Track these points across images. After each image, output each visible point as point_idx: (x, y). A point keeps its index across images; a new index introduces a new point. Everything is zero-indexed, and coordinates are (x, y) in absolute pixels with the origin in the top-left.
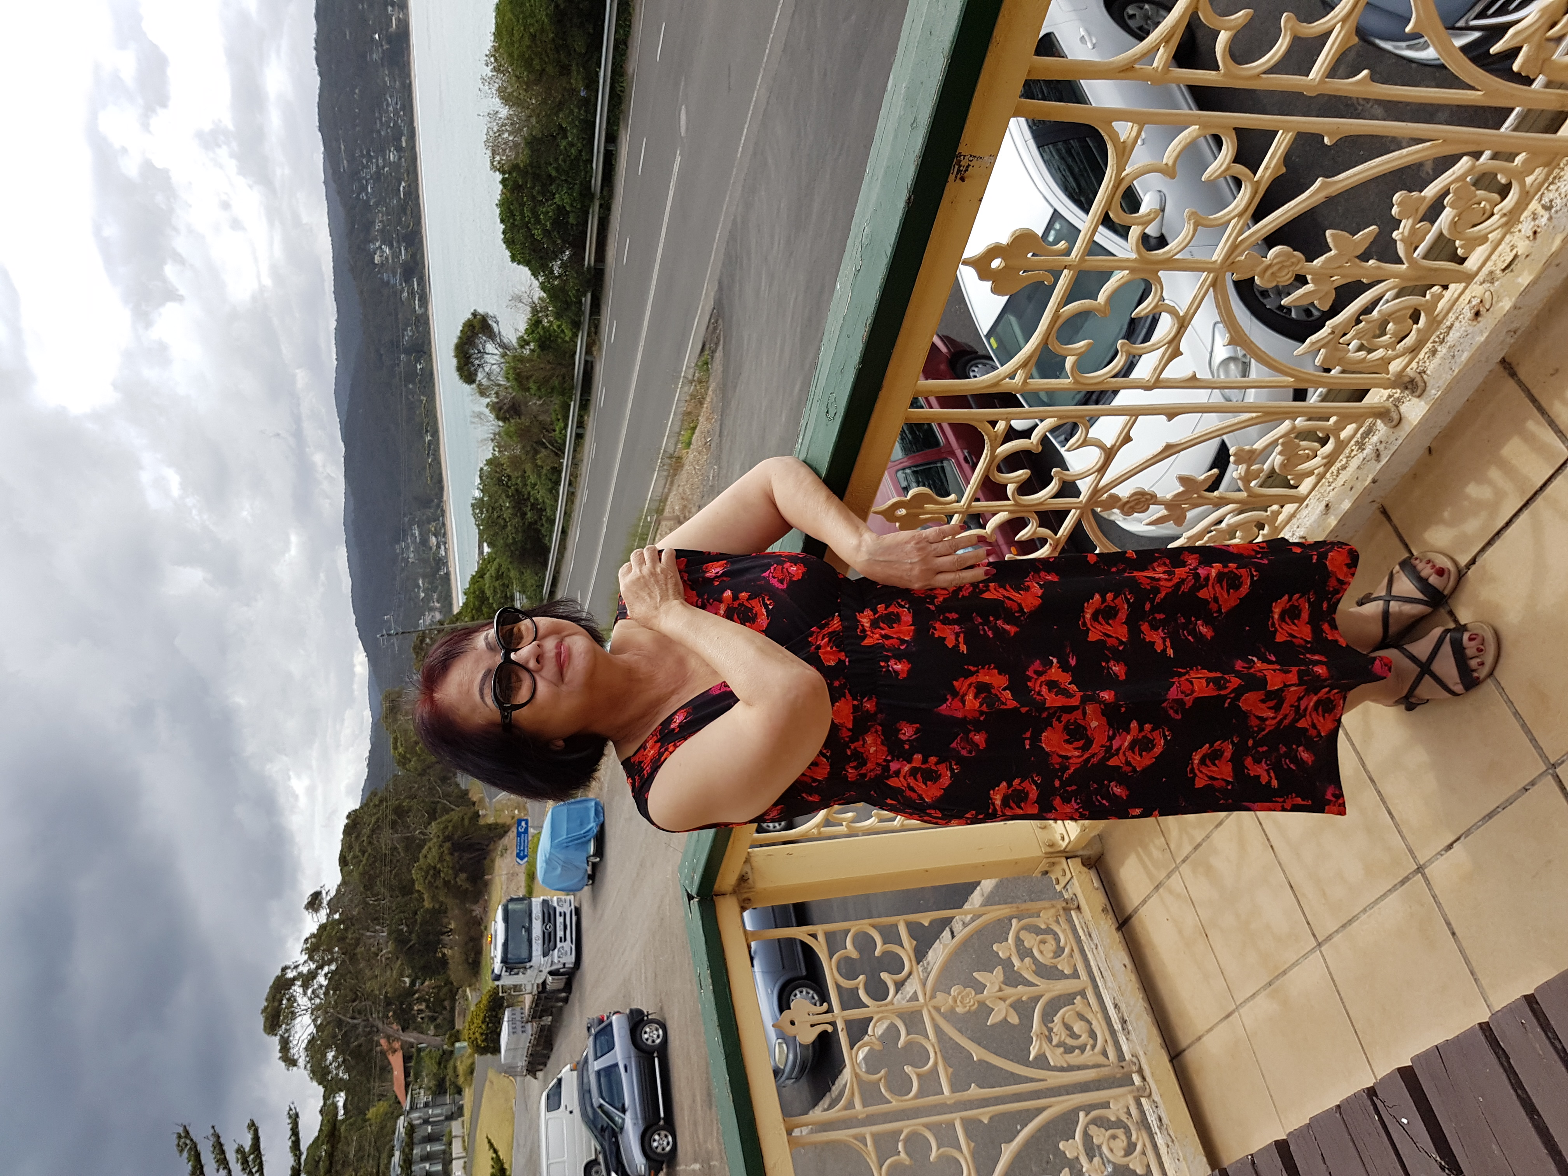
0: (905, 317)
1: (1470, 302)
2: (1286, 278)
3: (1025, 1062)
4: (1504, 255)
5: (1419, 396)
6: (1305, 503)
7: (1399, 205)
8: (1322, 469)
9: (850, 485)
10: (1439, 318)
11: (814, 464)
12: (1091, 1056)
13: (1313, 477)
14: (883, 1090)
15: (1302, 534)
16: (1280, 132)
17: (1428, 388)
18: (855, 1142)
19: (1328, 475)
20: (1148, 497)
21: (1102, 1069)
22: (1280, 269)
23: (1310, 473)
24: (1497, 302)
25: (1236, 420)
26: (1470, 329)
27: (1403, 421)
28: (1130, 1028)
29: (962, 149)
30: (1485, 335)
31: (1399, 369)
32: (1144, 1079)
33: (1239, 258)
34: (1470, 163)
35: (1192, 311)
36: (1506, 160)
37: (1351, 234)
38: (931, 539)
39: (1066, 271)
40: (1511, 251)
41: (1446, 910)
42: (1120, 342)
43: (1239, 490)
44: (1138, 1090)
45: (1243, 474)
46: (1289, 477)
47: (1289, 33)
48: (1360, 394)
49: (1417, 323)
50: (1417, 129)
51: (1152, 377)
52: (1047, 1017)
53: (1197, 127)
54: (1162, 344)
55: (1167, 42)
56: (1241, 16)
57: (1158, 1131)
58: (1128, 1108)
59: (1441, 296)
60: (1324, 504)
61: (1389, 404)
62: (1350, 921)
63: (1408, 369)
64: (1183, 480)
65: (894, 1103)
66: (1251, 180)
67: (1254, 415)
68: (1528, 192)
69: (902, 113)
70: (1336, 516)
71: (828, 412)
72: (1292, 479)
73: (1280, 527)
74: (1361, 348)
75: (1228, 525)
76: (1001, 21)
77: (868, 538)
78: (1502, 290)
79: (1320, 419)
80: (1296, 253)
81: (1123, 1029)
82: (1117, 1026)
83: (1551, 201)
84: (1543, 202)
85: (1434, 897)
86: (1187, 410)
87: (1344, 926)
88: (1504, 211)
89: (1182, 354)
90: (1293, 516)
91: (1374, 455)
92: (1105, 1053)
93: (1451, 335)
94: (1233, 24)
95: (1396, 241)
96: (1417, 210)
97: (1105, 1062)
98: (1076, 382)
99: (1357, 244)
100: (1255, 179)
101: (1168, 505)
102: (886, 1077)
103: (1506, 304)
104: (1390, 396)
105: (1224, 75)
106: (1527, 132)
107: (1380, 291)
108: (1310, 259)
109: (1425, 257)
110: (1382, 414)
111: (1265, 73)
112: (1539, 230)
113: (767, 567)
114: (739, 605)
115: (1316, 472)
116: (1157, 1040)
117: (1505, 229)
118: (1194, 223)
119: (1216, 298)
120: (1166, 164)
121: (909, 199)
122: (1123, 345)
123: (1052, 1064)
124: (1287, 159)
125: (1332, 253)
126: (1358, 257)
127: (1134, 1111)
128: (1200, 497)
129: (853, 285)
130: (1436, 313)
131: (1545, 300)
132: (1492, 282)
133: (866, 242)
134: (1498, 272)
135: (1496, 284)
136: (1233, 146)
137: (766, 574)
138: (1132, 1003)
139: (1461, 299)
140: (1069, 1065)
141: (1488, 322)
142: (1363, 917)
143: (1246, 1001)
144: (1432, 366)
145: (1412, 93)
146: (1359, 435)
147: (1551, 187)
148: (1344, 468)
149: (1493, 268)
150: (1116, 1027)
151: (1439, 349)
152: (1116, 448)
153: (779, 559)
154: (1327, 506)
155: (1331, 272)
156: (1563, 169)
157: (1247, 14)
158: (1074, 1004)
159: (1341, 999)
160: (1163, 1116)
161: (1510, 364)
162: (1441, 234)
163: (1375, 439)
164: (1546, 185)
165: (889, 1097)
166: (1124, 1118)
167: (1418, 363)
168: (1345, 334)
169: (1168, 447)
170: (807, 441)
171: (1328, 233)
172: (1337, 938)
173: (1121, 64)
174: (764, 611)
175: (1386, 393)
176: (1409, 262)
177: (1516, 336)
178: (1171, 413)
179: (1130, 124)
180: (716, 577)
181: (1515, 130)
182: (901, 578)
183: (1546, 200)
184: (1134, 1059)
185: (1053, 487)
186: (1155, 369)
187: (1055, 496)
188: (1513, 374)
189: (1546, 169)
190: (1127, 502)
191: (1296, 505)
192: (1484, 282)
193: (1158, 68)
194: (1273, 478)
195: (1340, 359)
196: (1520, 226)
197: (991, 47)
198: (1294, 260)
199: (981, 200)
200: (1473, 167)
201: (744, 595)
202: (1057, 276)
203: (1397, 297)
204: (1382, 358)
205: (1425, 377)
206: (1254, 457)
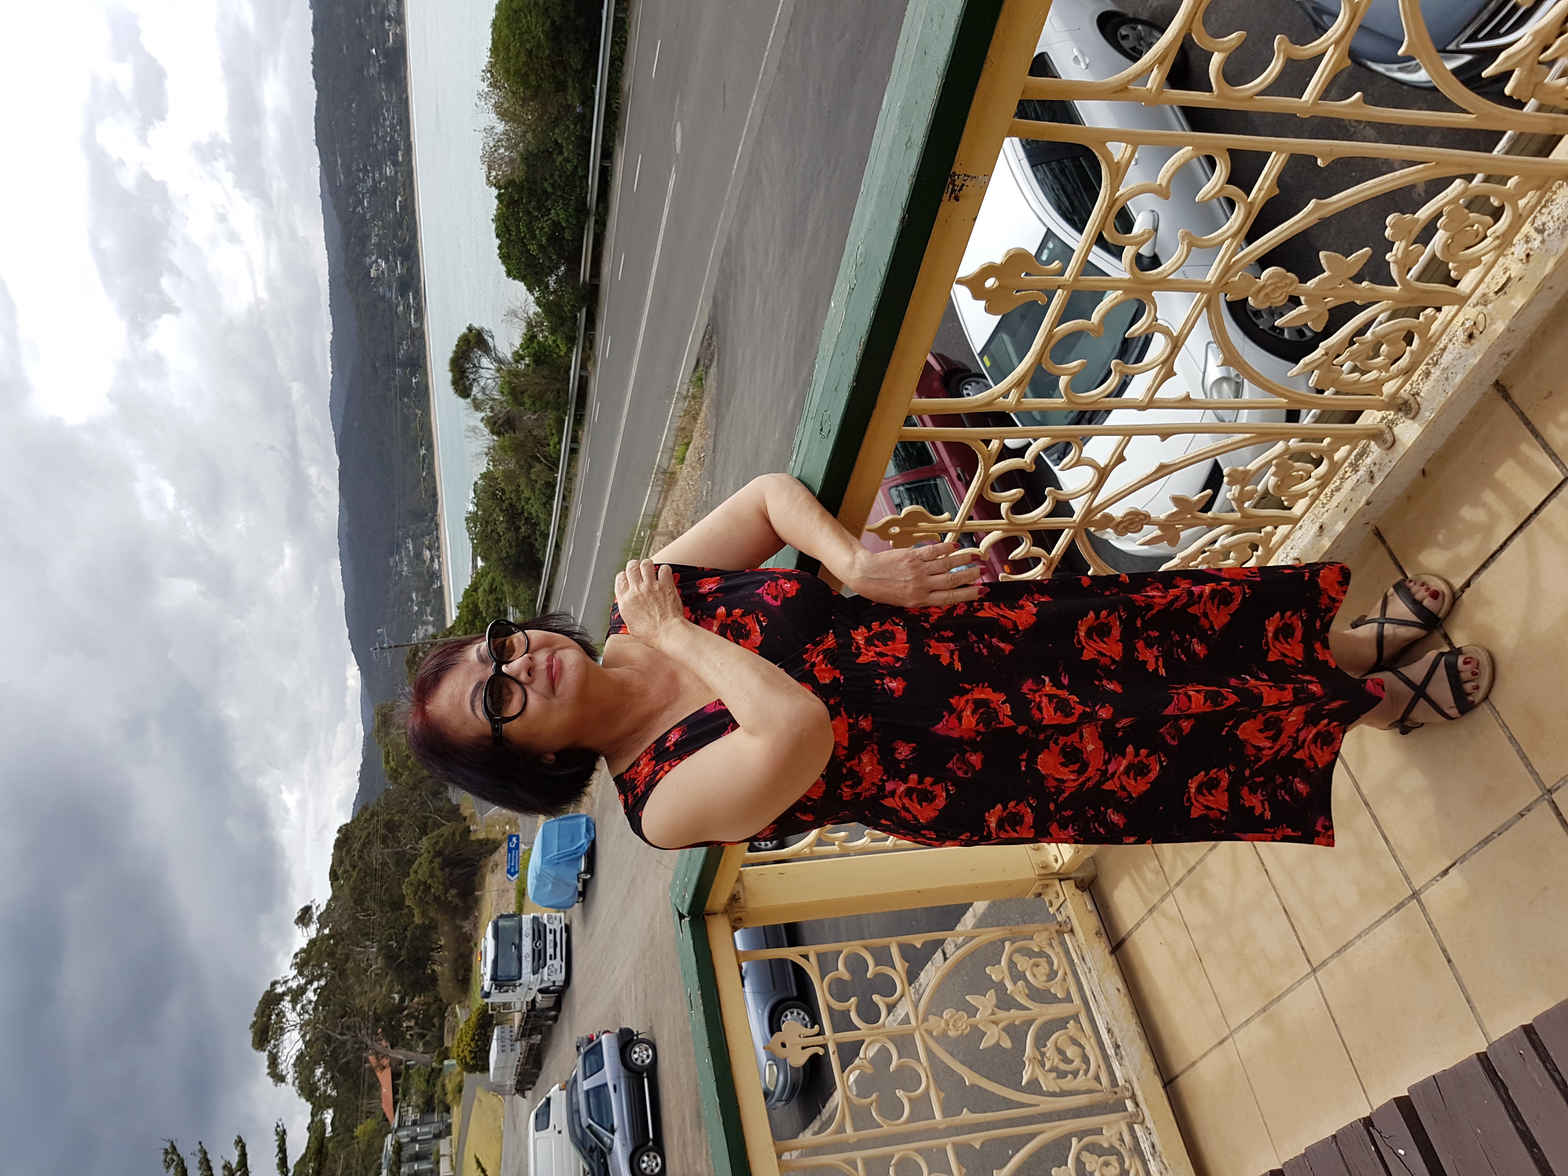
0: (899, 336)
1: (1463, 324)
2: (1279, 299)
3: (1016, 1085)
4: (1497, 277)
5: (1413, 418)
6: (1299, 524)
7: (1392, 227)
8: (1315, 490)
9: (843, 504)
10: (1432, 340)
11: (808, 481)
12: (1084, 1080)
13: (1307, 498)
14: (874, 1114)
15: (1295, 555)
16: (1274, 153)
17: (1422, 410)
18: (846, 1166)
19: (1322, 497)
20: (1142, 517)
21: (1095, 1094)
22: (1273, 291)
23: (1304, 495)
24: (1491, 324)
25: (1230, 441)
26: (1464, 352)
27: (1397, 443)
28: (1123, 1053)
29: (956, 168)
30: (1479, 357)
31: (1393, 390)
32: (1137, 1105)
33: (1232, 279)
34: (1463, 186)
35: (1185, 332)
36: (1498, 183)
37: (1343, 255)
38: (925, 557)
39: (1059, 291)
40: (1504, 273)
41: (1441, 936)
42: (1113, 362)
43: (1233, 510)
44: (1131, 1115)
45: (1236, 495)
46: (1283, 498)
47: (1282, 55)
48: (1353, 416)
49: (1411, 345)
50: (1410, 151)
51: (1145, 397)
52: (1040, 1041)
53: (1191, 148)
54: (1155, 364)
55: (1161, 63)
56: (1235, 38)
57: (1151, 1158)
58: (1121, 1134)
59: (1435, 318)
60: (1317, 525)
61: (1383, 426)
62: (1345, 947)
63: (1402, 391)
64: (1177, 500)
65: (885, 1127)
66: (1245, 202)
67: (1248, 436)
68: (1520, 215)
69: (897, 132)
70: (1330, 537)
71: (821, 430)
72: (1286, 500)
73: (1274, 549)
74: (1354, 370)
75: (1222, 546)
76: (995, 41)
77: (862, 555)
78: (1495, 313)
79: (1313, 441)
80: (1289, 274)
81: (1117, 1055)
82: (1111, 1051)
83: (1544, 224)
84: (1536, 225)
85: (1430, 923)
86: (1180, 430)
87: (1339, 952)
88: (1497, 234)
89: (1175, 374)
90: (1287, 537)
91: (1367, 477)
92: (1097, 1078)
93: (1444, 357)
94: (1226, 45)
95: (1389, 263)
96: (1410, 232)
97: (1099, 1087)
98: (1070, 401)
99: (1350, 266)
100: (1249, 200)
101: (1162, 525)
102: (877, 1101)
103: (1500, 327)
104: (1383, 418)
105: (1218, 96)
106: (1519, 155)
107: (1373, 313)
108: (1303, 281)
109: (1419, 279)
110: (1376, 435)
111: (1257, 95)
112: (1532, 253)
113: (762, 582)
114: (733, 621)
115: (1310, 493)
116: (1151, 1065)
117: (1498, 252)
118: (1188, 244)
119: (1209, 319)
120: (1160, 185)
121: (903, 218)
122: (1116, 365)
123: (1045, 1089)
124: (1280, 180)
125: (1326, 274)
126: (1351, 279)
127: (1127, 1138)
128: (1194, 517)
129: (847, 304)
130: (1430, 335)
131: (1538, 323)
132: (1485, 305)
133: (860, 261)
134: (1491, 294)
135: (1490, 306)
136: (1226, 167)
137: (759, 591)
138: (1125, 1029)
139: (1454, 322)
140: (1061, 1090)
141: (1482, 344)
142: (1359, 943)
143: (1241, 1026)
144: (1426, 388)
145: (1406, 116)
146: (1352, 457)
147: (1544, 210)
148: (1338, 489)
149: (1487, 291)
150: (1109, 1053)
151: (1433, 371)
152: (1109, 468)
153: (773, 575)
154: (1321, 527)
155: (1324, 293)
156: (1555, 193)
157: (1240, 36)
158: (1066, 1028)
159: (1336, 1026)
160: (1156, 1142)
161: (1503, 386)
162: (1434, 256)
163: (1368, 461)
164: (1539, 208)
165: (880, 1122)
166: (1117, 1144)
167: (1412, 385)
168: (1338, 356)
169: (1162, 467)
170: (800, 459)
171: (1322, 254)
172: (1332, 964)
173: (1115, 85)
174: (758, 628)
175: (1380, 414)
176: (1402, 285)
177: (1509, 359)
178: (1165, 433)
179: (1124, 145)
180: (710, 593)
181: (1507, 153)
182: (895, 596)
183: (1538, 223)
184: (1127, 1085)
185: (1046, 506)
186: (1149, 389)
187: (1050, 515)
188: (1507, 397)
189: (1539, 193)
190: (1121, 522)
191: (1290, 526)
192: (1477, 304)
193: (1151, 89)
194: (1267, 499)
195: (1333, 380)
196: (1513, 249)
197: (985, 66)
198: (1287, 281)
199: (975, 219)
200: (1466, 190)
201: (738, 612)
202: (1051, 295)
203: (1389, 319)
204: (1376, 380)
205: (1418, 398)
206: (1247, 479)
